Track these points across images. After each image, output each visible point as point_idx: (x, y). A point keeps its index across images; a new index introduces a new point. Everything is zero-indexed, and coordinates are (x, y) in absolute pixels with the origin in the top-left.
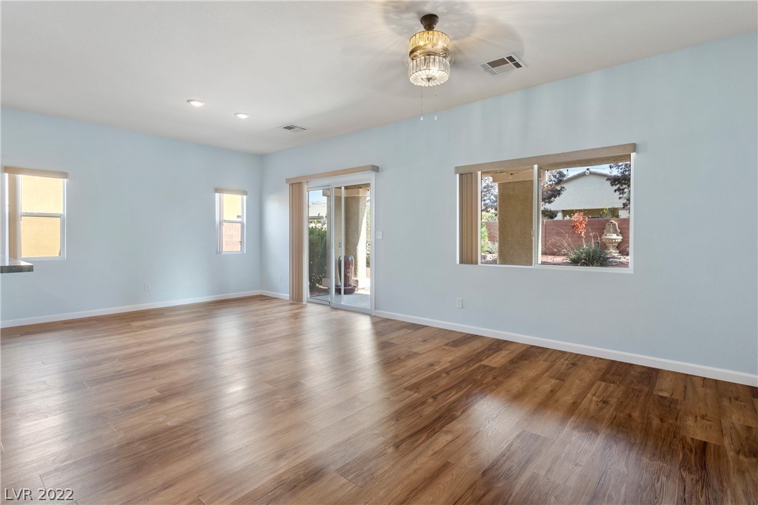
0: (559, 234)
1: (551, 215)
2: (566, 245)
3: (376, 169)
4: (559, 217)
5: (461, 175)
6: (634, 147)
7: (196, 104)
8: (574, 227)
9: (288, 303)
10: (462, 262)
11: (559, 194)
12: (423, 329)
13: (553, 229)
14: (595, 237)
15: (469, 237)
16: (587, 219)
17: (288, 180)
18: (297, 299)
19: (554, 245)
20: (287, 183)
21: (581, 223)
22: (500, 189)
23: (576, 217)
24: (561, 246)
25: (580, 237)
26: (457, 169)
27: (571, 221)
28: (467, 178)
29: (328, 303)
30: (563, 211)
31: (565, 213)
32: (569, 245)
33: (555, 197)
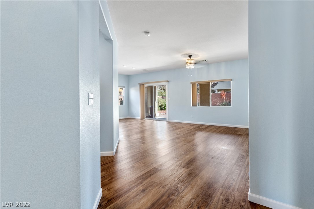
0: (216, 98)
1: (213, 91)
2: (218, 102)
3: (168, 81)
4: (216, 92)
5: (192, 84)
6: (231, 80)
7: (125, 66)
8: (221, 96)
9: (140, 120)
10: (193, 106)
11: (216, 85)
12: (182, 124)
13: (214, 97)
14: (228, 99)
15: (194, 100)
16: (226, 93)
17: (139, 84)
18: (142, 118)
19: (215, 102)
21: (224, 94)
22: (200, 86)
23: (222, 92)
24: (217, 102)
25: (223, 99)
26: (191, 83)
27: (220, 94)
28: (193, 84)
29: (153, 119)
30: (218, 90)
31: (219, 90)
32: (220, 102)
33: (215, 86)
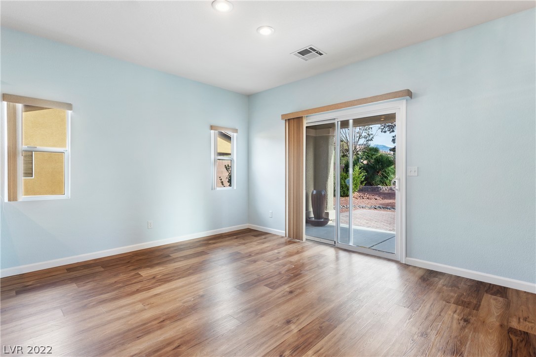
3: (409, 94)
9: (283, 240)
17: (283, 116)
18: (295, 236)
20: (282, 119)
29: (333, 243)
